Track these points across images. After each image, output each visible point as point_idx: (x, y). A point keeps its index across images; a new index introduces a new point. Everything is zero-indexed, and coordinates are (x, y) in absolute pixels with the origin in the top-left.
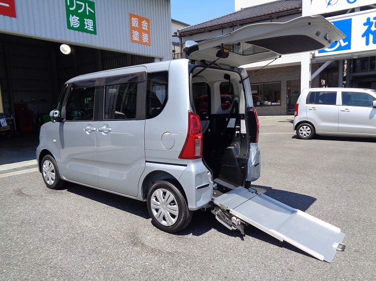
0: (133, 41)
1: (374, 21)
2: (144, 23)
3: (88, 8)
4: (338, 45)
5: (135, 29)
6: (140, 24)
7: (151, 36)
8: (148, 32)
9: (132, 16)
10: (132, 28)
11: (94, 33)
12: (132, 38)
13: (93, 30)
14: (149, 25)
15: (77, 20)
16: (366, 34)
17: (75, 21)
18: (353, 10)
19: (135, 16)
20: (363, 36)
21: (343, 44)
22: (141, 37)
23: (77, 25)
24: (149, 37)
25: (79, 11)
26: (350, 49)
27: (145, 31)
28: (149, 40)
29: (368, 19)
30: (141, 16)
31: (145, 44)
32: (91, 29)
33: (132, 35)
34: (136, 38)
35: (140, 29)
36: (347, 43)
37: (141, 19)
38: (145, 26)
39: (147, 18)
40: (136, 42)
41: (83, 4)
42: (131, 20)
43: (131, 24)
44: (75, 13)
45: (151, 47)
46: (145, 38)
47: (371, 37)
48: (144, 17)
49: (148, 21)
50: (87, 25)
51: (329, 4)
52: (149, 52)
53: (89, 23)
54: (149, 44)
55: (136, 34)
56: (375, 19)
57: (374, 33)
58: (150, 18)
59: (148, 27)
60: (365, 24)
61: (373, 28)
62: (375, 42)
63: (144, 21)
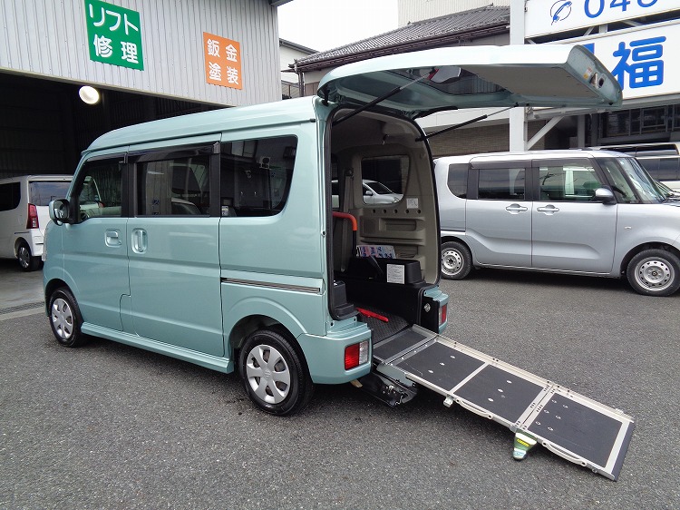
0: (210, 82)
1: (632, 49)
2: (231, 50)
3: (127, 23)
5: (214, 59)
6: (223, 52)
7: (242, 71)
8: (237, 66)
9: (207, 36)
10: (209, 59)
11: (140, 66)
12: (208, 74)
13: (137, 62)
14: (238, 53)
15: (107, 44)
16: (618, 72)
17: (103, 45)
18: (595, 30)
19: (214, 38)
20: (613, 75)
22: (224, 73)
23: (108, 54)
24: (240, 75)
25: (112, 29)
27: (232, 65)
28: (240, 80)
29: (622, 45)
30: (225, 37)
31: (231, 86)
32: (133, 60)
33: (208, 70)
34: (215, 76)
35: (223, 61)
37: (224, 43)
38: (232, 54)
39: (235, 40)
40: (215, 83)
41: (119, 16)
42: (206, 45)
43: (206, 51)
44: (104, 32)
45: (243, 91)
46: (233, 75)
47: (627, 76)
48: (230, 38)
49: (236, 45)
50: (127, 54)
51: (555, 18)
52: (239, 101)
53: (129, 50)
54: (239, 87)
55: (215, 68)
56: (633, 44)
57: (631, 69)
58: (240, 41)
59: (238, 57)
60: (616, 54)
61: (630, 62)
62: (633, 85)
63: (231, 46)
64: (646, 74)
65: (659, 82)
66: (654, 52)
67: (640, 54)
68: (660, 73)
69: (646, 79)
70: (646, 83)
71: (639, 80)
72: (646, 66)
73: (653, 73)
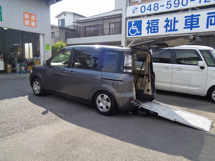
0: (25, 25)
1: (151, 22)
4: (136, 32)
5: (27, 19)
6: (30, 17)
7: (37, 23)
8: (35, 21)
9: (24, 13)
10: (25, 19)
11: (1, 20)
12: (24, 23)
16: (147, 28)
18: (143, 16)
19: (27, 13)
20: (146, 29)
21: (138, 32)
22: (30, 23)
24: (36, 24)
26: (141, 35)
27: (33, 21)
28: (36, 25)
29: (149, 21)
30: (31, 13)
31: (32, 27)
33: (24, 22)
34: (27, 24)
35: (30, 20)
36: (140, 32)
37: (30, 15)
38: (33, 18)
39: (34, 14)
40: (27, 26)
42: (24, 15)
43: (24, 17)
45: (37, 28)
46: (33, 24)
47: (150, 29)
48: (33, 13)
49: (35, 16)
52: (35, 31)
54: (35, 27)
55: (27, 22)
56: (151, 21)
57: (151, 28)
58: (36, 14)
59: (35, 19)
60: (147, 23)
61: (150, 26)
62: (151, 32)
63: (33, 16)
64: (154, 29)
65: (157, 32)
66: (156, 23)
67: (153, 24)
68: (158, 29)
69: (154, 31)
70: (154, 32)
71: (153, 31)
72: (154, 27)
73: (156, 29)
